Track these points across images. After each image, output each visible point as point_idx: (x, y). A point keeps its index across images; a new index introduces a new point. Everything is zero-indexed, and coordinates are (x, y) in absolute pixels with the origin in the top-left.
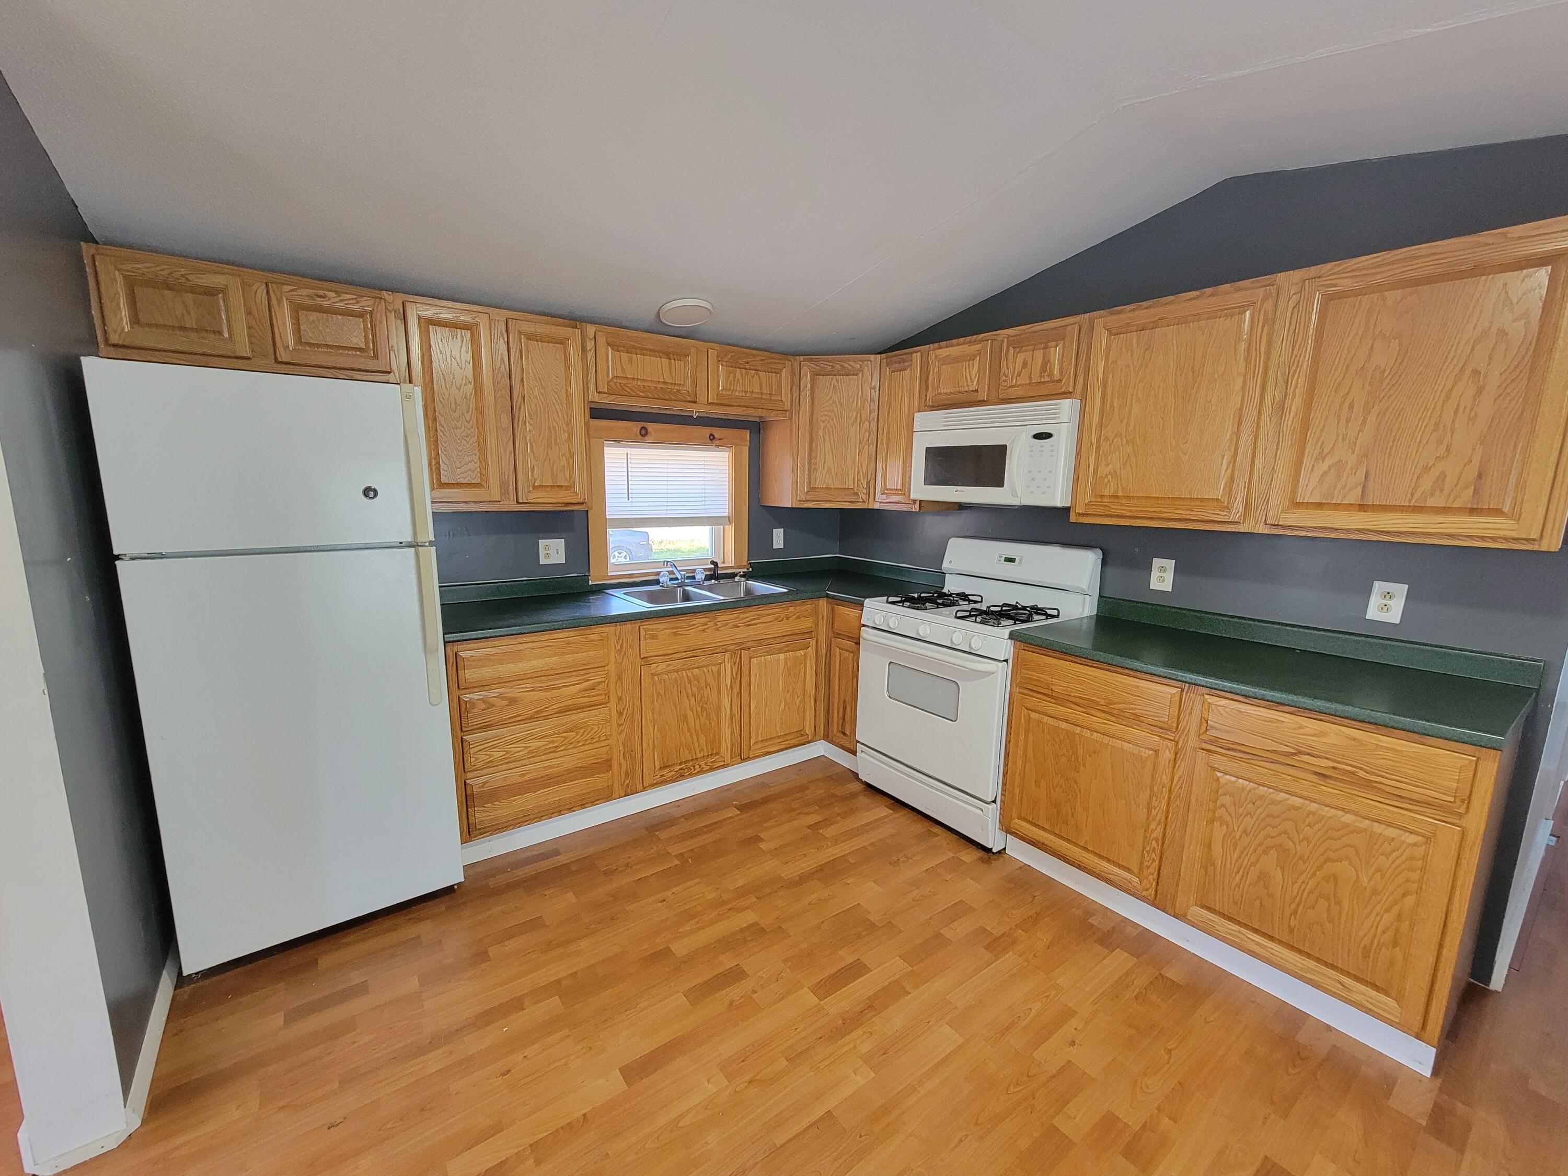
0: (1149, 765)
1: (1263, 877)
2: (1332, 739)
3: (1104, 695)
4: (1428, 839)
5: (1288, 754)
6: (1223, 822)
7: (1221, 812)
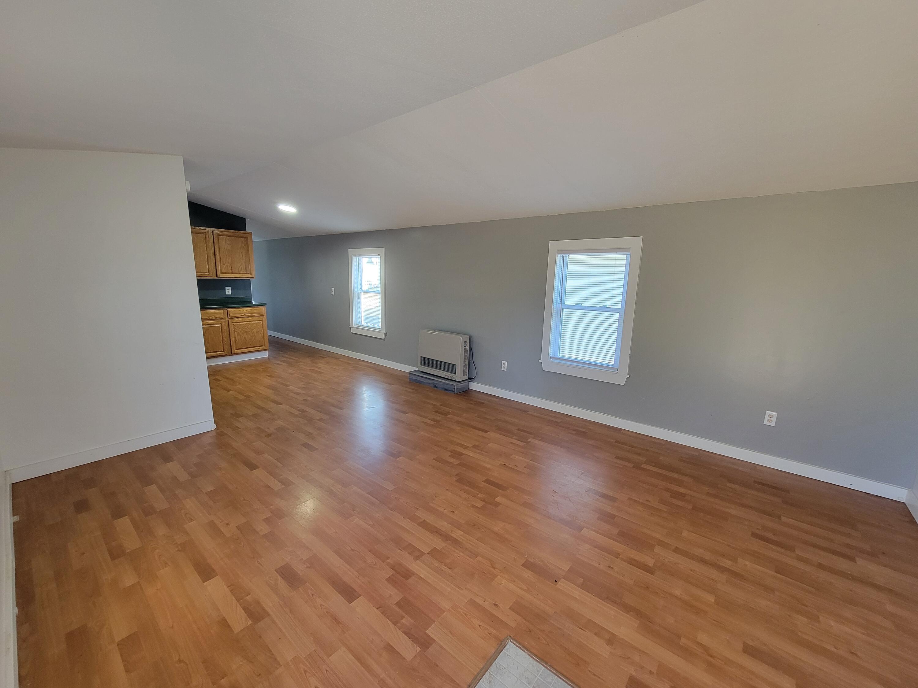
0: (220, 327)
1: (245, 338)
2: (249, 310)
3: (207, 316)
4: (262, 321)
5: (243, 315)
6: (236, 332)
7: (236, 330)
